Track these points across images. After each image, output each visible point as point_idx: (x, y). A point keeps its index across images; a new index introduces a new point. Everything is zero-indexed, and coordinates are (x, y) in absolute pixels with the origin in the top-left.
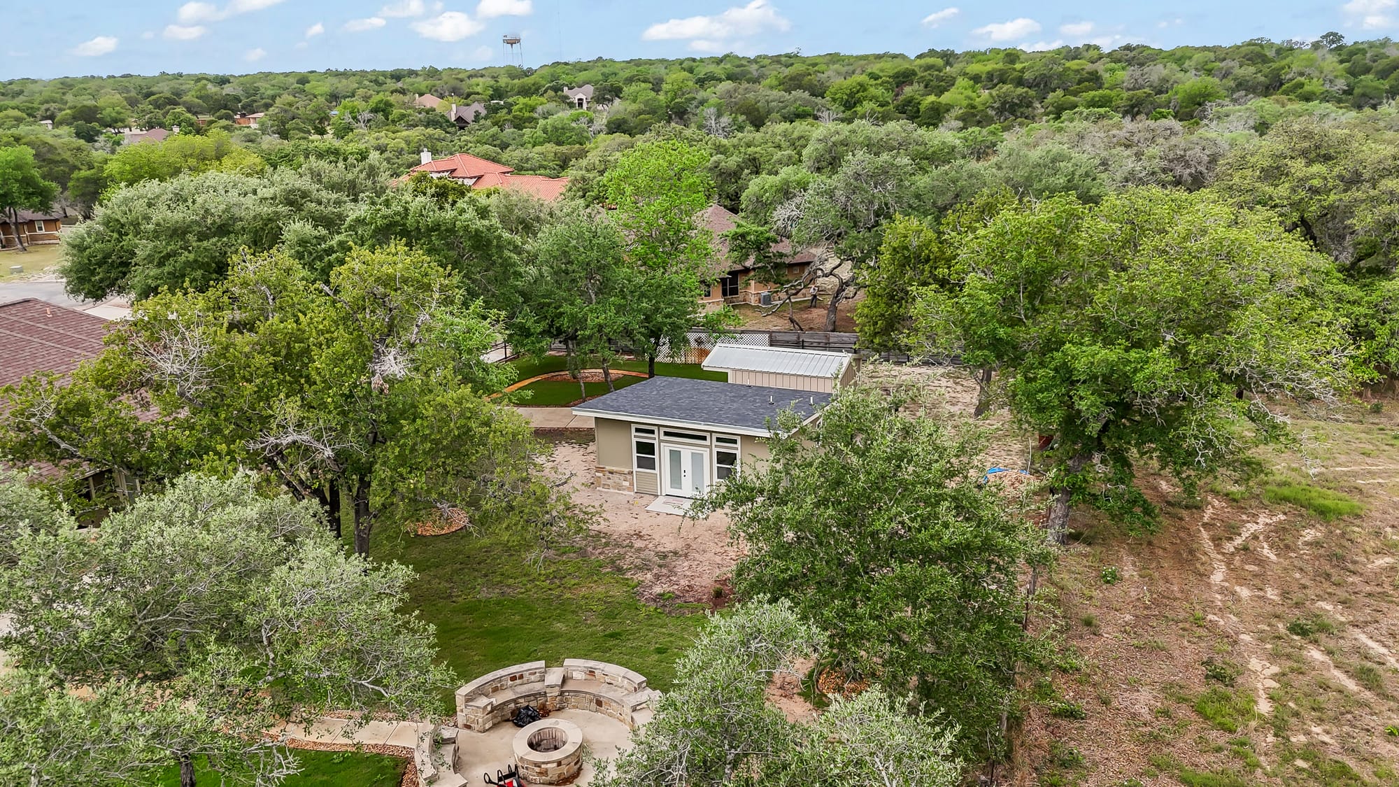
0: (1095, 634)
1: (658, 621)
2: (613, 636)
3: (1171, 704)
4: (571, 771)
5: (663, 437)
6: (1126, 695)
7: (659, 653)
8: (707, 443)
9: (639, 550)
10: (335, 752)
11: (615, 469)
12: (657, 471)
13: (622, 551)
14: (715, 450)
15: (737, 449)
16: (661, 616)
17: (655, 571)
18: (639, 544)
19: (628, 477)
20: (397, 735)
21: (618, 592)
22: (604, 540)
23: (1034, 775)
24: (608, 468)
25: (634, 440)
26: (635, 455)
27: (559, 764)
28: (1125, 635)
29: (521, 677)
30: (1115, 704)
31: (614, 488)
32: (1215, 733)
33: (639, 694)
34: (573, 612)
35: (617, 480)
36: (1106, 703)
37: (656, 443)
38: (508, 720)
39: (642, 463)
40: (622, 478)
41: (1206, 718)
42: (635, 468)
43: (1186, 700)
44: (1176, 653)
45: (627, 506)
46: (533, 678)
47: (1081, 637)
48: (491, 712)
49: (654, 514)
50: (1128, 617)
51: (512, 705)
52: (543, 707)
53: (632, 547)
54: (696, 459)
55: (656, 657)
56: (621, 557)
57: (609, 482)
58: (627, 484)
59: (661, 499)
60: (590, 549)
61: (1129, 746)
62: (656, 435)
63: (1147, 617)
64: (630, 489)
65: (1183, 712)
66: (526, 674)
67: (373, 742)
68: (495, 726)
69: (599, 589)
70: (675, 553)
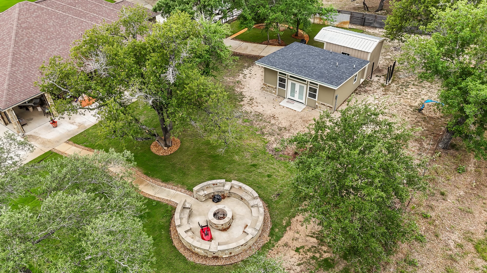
0: (444, 199)
1: (272, 161)
2: (254, 165)
3: (464, 242)
4: (227, 227)
5: (289, 77)
6: (447, 233)
7: (268, 177)
8: (306, 83)
9: (272, 125)
10: (154, 200)
11: (270, 85)
12: (286, 89)
13: (266, 124)
14: (309, 86)
15: (317, 87)
16: (273, 159)
17: (276, 137)
18: (273, 122)
19: (275, 89)
20: (175, 196)
21: (260, 145)
22: (260, 118)
23: (396, 266)
24: (268, 84)
25: (278, 77)
26: (278, 82)
27: (222, 225)
28: (457, 202)
29: (217, 184)
30: (440, 237)
31: (269, 92)
32: (479, 260)
33: (255, 201)
34: (243, 152)
35: (271, 90)
36: (437, 236)
37: (286, 79)
38: (211, 198)
39: (280, 85)
40: (272, 89)
41: (478, 252)
42: (278, 87)
43: (472, 241)
44: (477, 216)
45: (272, 101)
46: (220, 185)
47: (437, 201)
48: (205, 196)
49: (282, 107)
50: (462, 193)
51: (213, 194)
52: (223, 195)
53: (270, 123)
54: (301, 88)
55: (267, 178)
56: (265, 127)
57: (267, 90)
58: (274, 92)
59: (286, 100)
60: (254, 121)
61: (440, 259)
62: (287, 76)
63: (471, 194)
64: (275, 94)
65: (470, 247)
66: (218, 184)
67: (167, 198)
68: (206, 200)
69: (254, 142)
70: (285, 128)
